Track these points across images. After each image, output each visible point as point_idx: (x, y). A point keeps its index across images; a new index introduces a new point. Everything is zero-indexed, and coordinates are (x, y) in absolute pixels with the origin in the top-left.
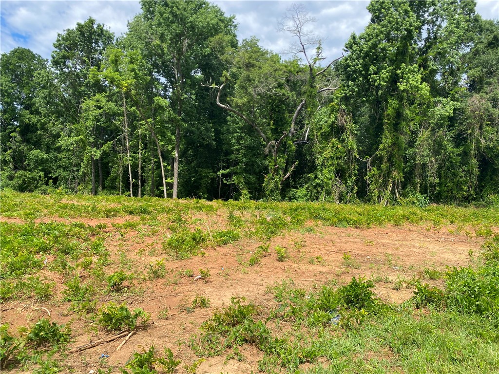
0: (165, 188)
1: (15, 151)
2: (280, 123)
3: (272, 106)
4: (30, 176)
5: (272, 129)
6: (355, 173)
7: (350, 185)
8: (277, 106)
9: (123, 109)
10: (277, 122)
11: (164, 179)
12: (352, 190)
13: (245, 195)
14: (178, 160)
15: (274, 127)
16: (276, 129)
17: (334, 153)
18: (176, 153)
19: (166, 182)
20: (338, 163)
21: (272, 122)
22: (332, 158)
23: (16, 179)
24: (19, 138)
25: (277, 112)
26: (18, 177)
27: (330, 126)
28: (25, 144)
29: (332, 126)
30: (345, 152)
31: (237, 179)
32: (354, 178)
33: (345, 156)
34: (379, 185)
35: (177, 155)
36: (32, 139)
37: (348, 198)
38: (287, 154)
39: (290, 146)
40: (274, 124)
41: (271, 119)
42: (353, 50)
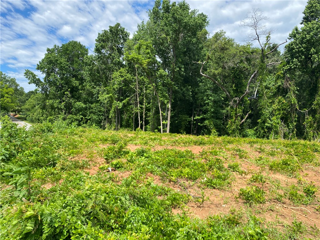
0: (161, 127)
1: (66, 103)
2: (239, 86)
3: (234, 74)
4: (76, 118)
5: (233, 90)
6: (295, 120)
7: (291, 128)
8: (238, 75)
9: (136, 78)
10: (237, 85)
11: (161, 121)
12: (293, 131)
13: (214, 132)
14: (171, 109)
15: (235, 88)
16: (237, 90)
17: (280, 106)
18: (169, 105)
19: (162, 123)
20: (283, 113)
21: (234, 86)
22: (279, 110)
23: (68, 120)
24: (70, 95)
25: (238, 79)
26: (69, 119)
27: (277, 88)
28: (72, 98)
29: (278, 88)
30: (289, 106)
31: (209, 122)
32: (295, 124)
33: (289, 108)
34: (314, 128)
35: (170, 106)
36: (76, 95)
37: (290, 137)
38: (244, 106)
39: (246, 100)
40: (235, 86)
41: (233, 83)
42: (297, 38)
